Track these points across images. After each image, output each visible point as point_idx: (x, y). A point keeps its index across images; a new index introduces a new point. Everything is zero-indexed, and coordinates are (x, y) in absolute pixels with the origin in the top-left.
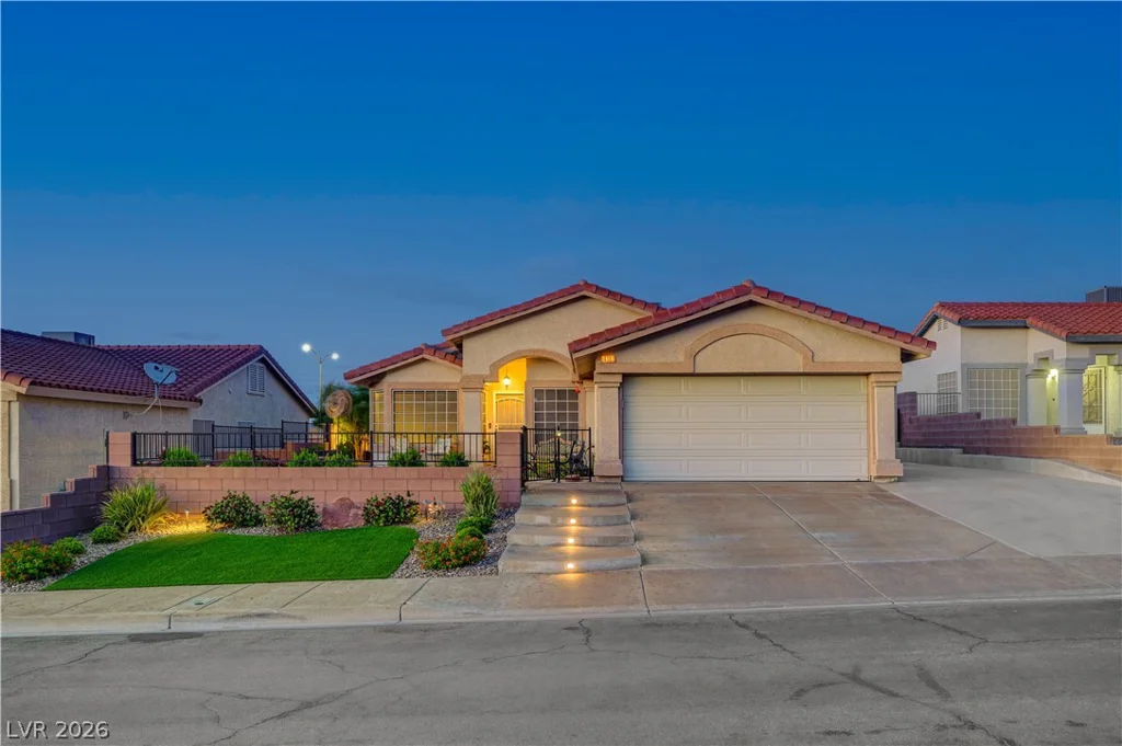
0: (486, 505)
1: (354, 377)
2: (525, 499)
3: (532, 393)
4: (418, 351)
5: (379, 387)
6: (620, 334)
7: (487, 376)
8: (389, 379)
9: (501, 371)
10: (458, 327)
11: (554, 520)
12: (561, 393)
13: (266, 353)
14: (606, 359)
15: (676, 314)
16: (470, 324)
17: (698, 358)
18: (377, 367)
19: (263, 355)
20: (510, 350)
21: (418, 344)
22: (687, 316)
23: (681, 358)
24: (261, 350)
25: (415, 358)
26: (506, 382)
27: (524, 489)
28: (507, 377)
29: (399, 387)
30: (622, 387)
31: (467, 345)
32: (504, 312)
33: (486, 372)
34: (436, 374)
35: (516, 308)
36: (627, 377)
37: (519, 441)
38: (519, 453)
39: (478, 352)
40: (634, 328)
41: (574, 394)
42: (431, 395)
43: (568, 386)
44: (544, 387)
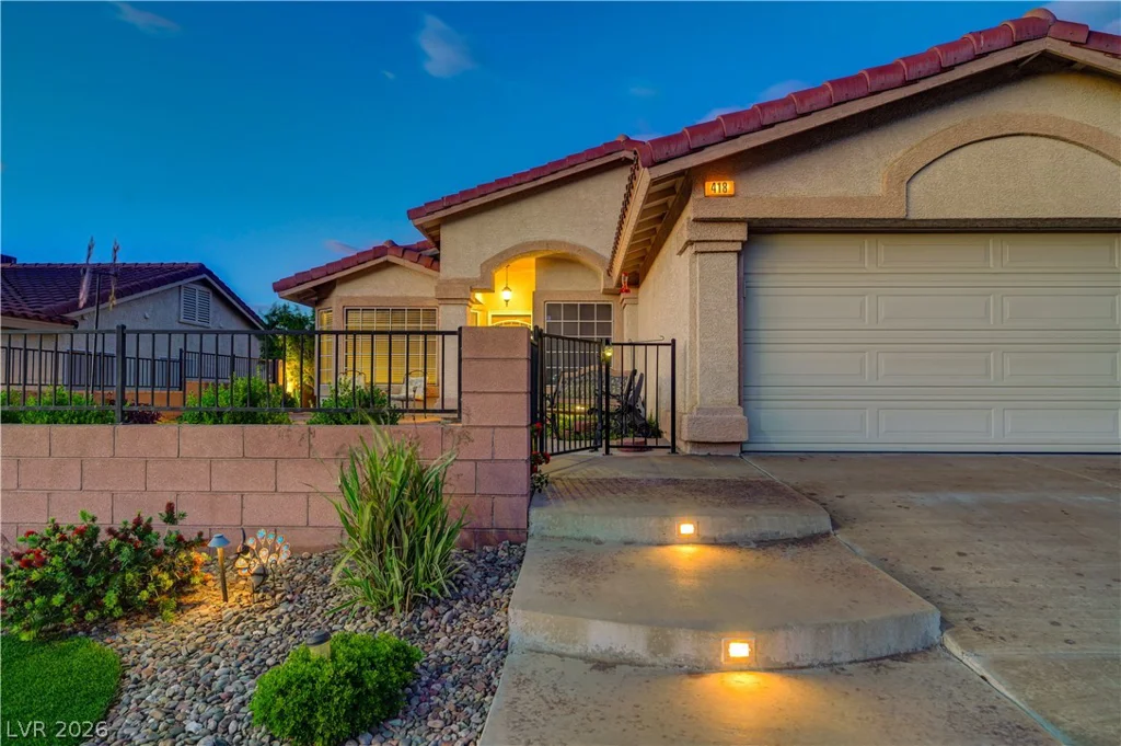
0: (411, 559)
1: (287, 288)
2: (540, 518)
3: (543, 310)
4: (379, 251)
5: (327, 303)
6: (754, 124)
7: (477, 281)
8: (341, 292)
9: (500, 276)
10: (430, 207)
11: (660, 645)
12: (586, 309)
13: (210, 273)
14: (717, 187)
15: (881, 80)
16: (450, 201)
17: (915, 187)
18: (320, 274)
19: (205, 276)
20: (509, 242)
21: (380, 242)
22: (907, 83)
23: (878, 188)
24: (201, 269)
25: (376, 261)
26: (506, 295)
27: (538, 489)
28: (507, 288)
29: (352, 304)
30: (745, 253)
31: (447, 235)
32: (502, 183)
33: (476, 274)
34: (405, 285)
35: (520, 178)
36: (761, 231)
37: (524, 352)
38: (524, 386)
39: (462, 246)
40: (787, 111)
41: (606, 310)
42: (399, 315)
43: (597, 298)
44: (561, 299)
